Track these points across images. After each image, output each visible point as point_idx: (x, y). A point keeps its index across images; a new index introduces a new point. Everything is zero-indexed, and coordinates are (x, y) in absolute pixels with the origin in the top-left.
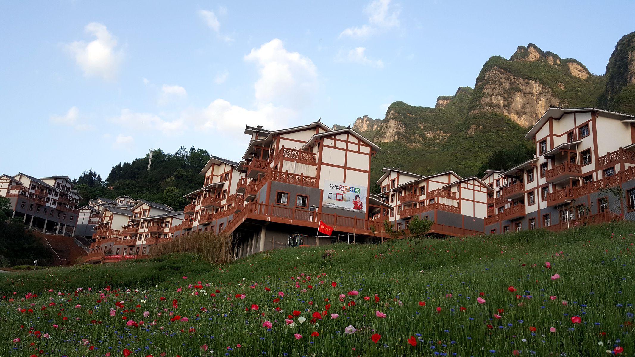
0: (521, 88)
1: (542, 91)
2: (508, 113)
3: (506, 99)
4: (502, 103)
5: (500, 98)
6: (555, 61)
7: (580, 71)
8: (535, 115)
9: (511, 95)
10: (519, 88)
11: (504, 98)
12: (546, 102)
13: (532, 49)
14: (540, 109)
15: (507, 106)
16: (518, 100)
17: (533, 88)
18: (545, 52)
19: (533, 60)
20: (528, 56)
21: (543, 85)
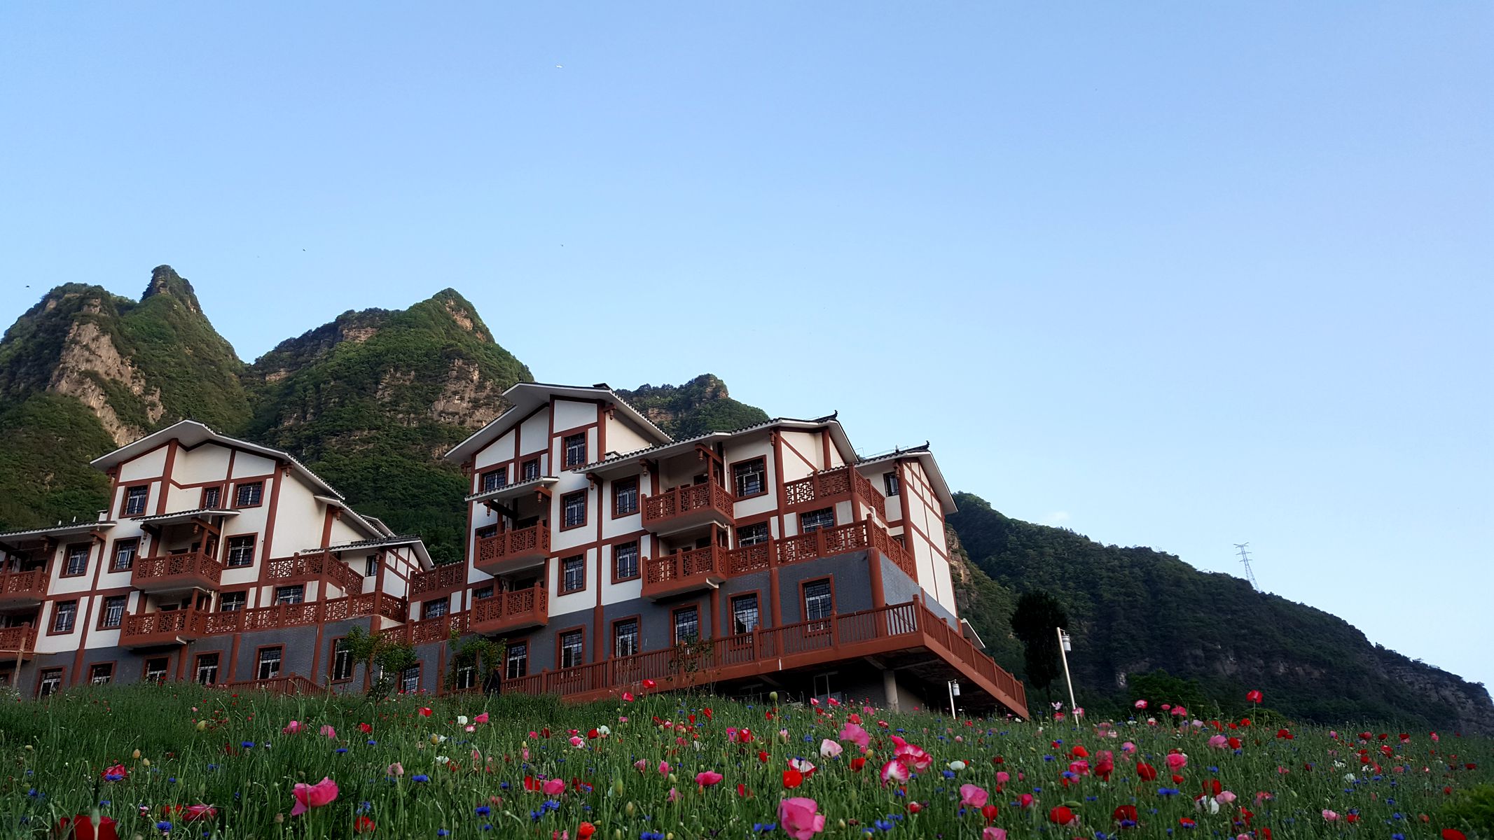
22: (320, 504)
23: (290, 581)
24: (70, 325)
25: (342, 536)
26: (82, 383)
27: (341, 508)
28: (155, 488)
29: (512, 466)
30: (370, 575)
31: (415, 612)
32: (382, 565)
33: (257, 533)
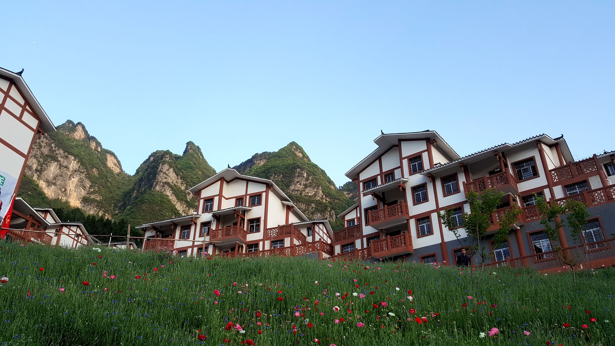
0: (59, 159)
1: (78, 170)
2: (38, 178)
3: (41, 164)
4: (35, 167)
5: (34, 160)
6: (96, 147)
7: (115, 165)
8: (63, 190)
9: (47, 162)
10: (57, 158)
11: (39, 162)
12: (79, 181)
13: (80, 128)
14: (71, 185)
15: (40, 171)
16: (53, 169)
17: (71, 163)
18: (90, 136)
19: (77, 138)
20: (74, 133)
21: (81, 164)
22: (283, 205)
23: (277, 238)
24: (159, 165)
25: (293, 220)
26: (164, 187)
27: (293, 207)
28: (216, 199)
29: (379, 177)
30: (309, 236)
31: (338, 249)
32: (314, 232)
33: (261, 217)
